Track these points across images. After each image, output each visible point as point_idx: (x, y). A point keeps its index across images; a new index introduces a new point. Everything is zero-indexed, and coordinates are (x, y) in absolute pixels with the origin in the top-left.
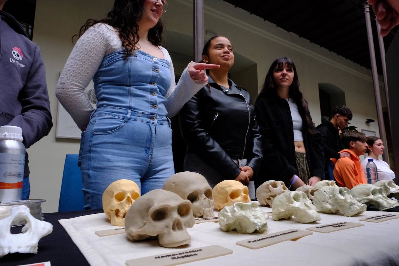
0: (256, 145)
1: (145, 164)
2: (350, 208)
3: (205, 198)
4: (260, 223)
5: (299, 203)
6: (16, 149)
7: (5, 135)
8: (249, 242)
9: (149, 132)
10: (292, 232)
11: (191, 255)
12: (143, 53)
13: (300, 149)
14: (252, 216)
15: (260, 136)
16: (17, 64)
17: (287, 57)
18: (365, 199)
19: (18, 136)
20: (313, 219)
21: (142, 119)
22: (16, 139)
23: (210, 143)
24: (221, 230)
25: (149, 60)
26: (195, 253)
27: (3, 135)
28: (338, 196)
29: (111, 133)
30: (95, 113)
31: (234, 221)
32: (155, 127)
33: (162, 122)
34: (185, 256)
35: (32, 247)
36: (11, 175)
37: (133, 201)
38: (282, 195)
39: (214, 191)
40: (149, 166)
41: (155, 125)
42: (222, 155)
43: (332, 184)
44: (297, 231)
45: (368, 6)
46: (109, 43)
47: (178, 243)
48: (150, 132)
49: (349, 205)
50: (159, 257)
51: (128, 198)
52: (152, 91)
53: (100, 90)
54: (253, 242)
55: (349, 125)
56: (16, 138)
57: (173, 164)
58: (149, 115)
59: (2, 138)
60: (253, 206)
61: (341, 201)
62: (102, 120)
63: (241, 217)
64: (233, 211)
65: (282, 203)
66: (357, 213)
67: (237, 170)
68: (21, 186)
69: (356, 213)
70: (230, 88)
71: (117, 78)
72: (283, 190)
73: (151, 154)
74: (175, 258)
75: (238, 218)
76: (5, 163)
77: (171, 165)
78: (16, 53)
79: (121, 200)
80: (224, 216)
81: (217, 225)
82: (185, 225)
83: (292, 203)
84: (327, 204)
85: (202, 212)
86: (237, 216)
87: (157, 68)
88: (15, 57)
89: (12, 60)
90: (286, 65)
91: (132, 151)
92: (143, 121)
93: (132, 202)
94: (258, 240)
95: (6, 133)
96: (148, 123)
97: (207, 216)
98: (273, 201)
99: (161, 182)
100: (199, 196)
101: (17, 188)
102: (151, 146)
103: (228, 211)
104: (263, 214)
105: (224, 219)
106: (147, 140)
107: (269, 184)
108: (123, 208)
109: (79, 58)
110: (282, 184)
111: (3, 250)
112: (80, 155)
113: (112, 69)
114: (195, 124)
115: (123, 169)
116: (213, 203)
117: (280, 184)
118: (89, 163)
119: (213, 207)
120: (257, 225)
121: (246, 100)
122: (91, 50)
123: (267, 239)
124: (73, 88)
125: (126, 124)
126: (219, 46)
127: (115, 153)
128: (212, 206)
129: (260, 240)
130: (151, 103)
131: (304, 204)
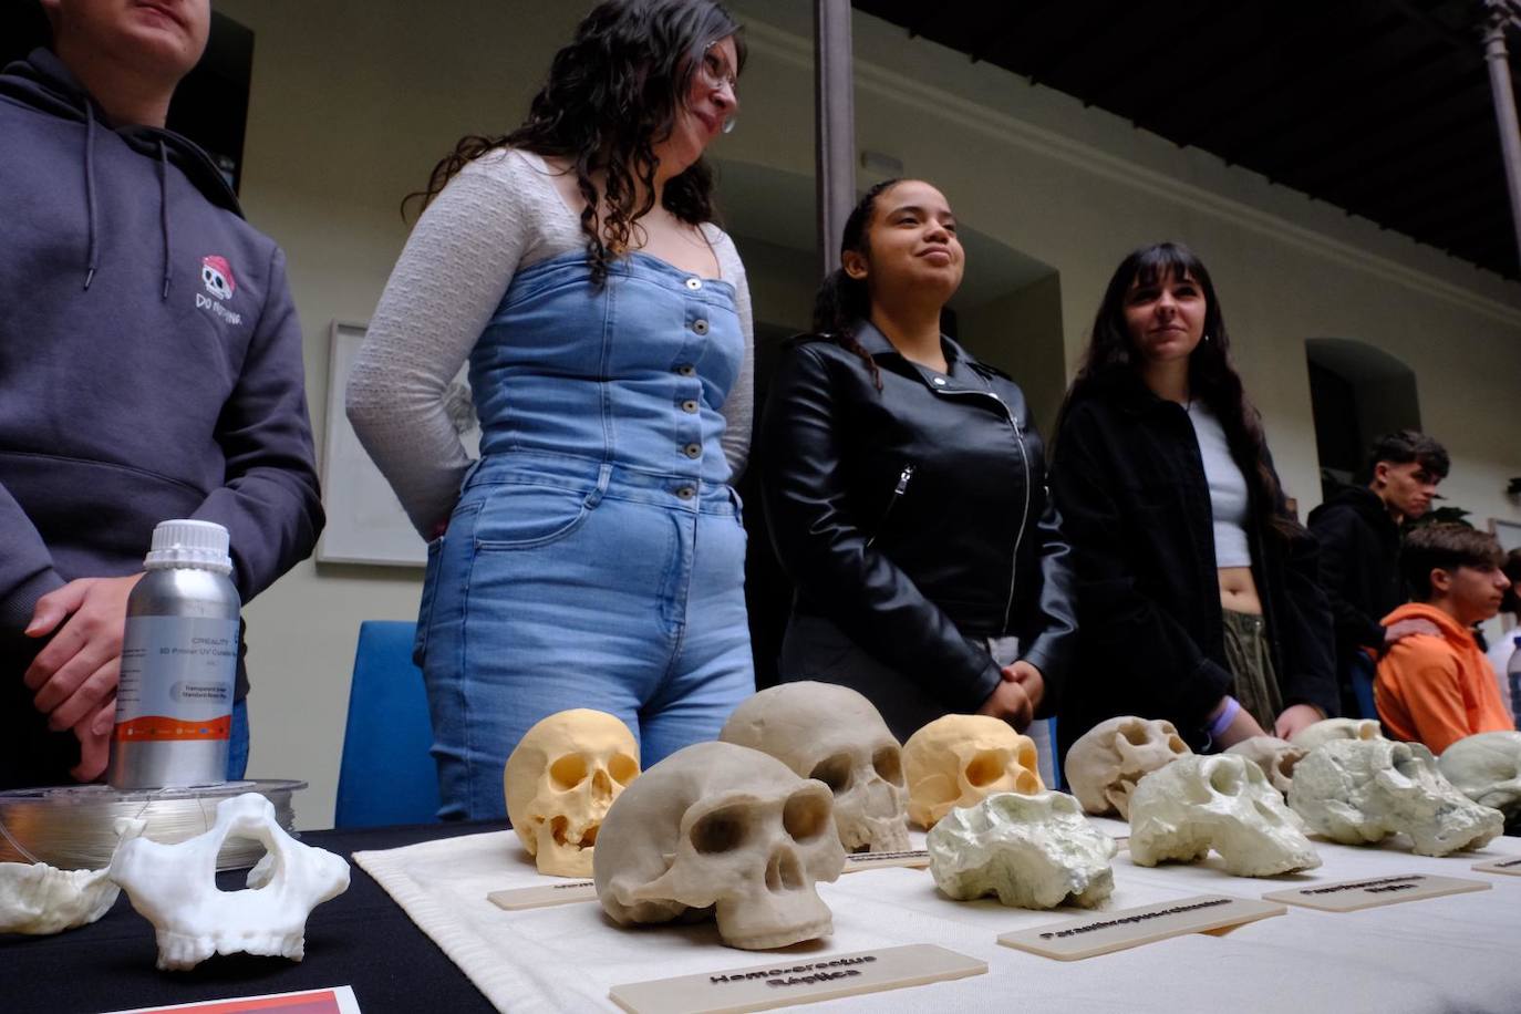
0: (1053, 584)
1: (656, 659)
2: (1439, 823)
3: (876, 781)
4: (1086, 868)
5: (1234, 800)
6: (212, 602)
7: (175, 554)
8: (1047, 936)
9: (673, 543)
10: (1207, 905)
11: (835, 975)
12: (651, 260)
13: (1241, 599)
14: (1054, 844)
15: (1064, 549)
16: (216, 312)
17: (1172, 242)
18: (1497, 791)
19: (215, 555)
20: (1290, 862)
21: (650, 497)
22: (210, 565)
23: (882, 577)
24: (940, 894)
25: (676, 288)
26: (849, 967)
27: (169, 551)
28: (1387, 776)
29: (541, 546)
30: (478, 475)
31: (988, 860)
32: (693, 522)
33: (715, 504)
34: (817, 977)
35: (289, 936)
36: (194, 692)
37: (618, 788)
38: (1167, 770)
39: (907, 753)
40: (671, 663)
41: (691, 518)
42: (927, 619)
43: (1366, 734)
44: (1225, 902)
45: (1499, 33)
46: (536, 224)
47: (787, 933)
48: (677, 541)
49: (1431, 813)
50: (724, 979)
51: (599, 776)
52: (682, 398)
53: (496, 392)
54: (1061, 935)
55: (1436, 505)
56: (211, 561)
57: (751, 655)
58: (672, 482)
59: (164, 564)
60: (1056, 807)
61: (1401, 794)
62: (507, 499)
63: (1014, 844)
64: (984, 826)
65: (1166, 797)
66: (1467, 842)
67: (985, 674)
68: (225, 731)
69: (1463, 842)
70: (950, 373)
71: (563, 355)
72: (1172, 754)
73: (677, 619)
74: (781, 982)
75: (1004, 850)
76: (174, 650)
77: (743, 658)
78: (215, 274)
79: (571, 784)
80: (950, 842)
81: (926, 879)
82: (809, 870)
83: (1208, 798)
84: (1345, 810)
85: (864, 831)
86: (1000, 842)
87: (700, 318)
88: (211, 287)
89: (201, 300)
90: (1171, 275)
91: (613, 611)
92: (650, 502)
93: (610, 792)
94: (1078, 930)
95: (177, 546)
96: (667, 511)
97: (885, 846)
98: (1131, 792)
99: (709, 721)
100: (855, 776)
101: (213, 739)
102: (681, 593)
103: (966, 824)
104: (1095, 836)
105: (950, 854)
106: (666, 571)
107: (1115, 732)
108: (579, 813)
109: (433, 282)
110: (1166, 730)
111: (195, 942)
112: (421, 624)
113: (546, 322)
114: (824, 509)
115: (585, 676)
116: (903, 797)
117: (1160, 732)
118: (461, 652)
119: (906, 814)
120: (1075, 877)
121: (1011, 416)
122: (475, 252)
123: (1114, 927)
124: (408, 391)
125: (592, 512)
126: (908, 215)
127: (554, 617)
128: (902, 813)
129: (1086, 929)
130: (681, 439)
131: (1251, 803)
